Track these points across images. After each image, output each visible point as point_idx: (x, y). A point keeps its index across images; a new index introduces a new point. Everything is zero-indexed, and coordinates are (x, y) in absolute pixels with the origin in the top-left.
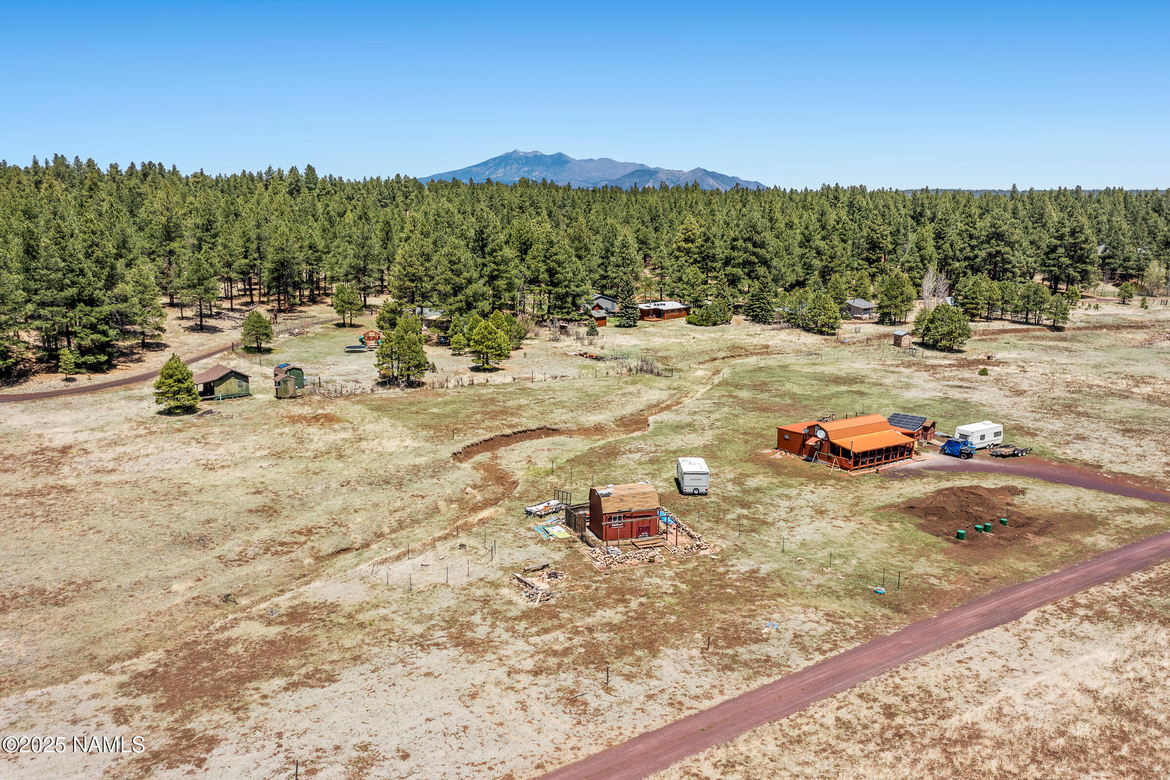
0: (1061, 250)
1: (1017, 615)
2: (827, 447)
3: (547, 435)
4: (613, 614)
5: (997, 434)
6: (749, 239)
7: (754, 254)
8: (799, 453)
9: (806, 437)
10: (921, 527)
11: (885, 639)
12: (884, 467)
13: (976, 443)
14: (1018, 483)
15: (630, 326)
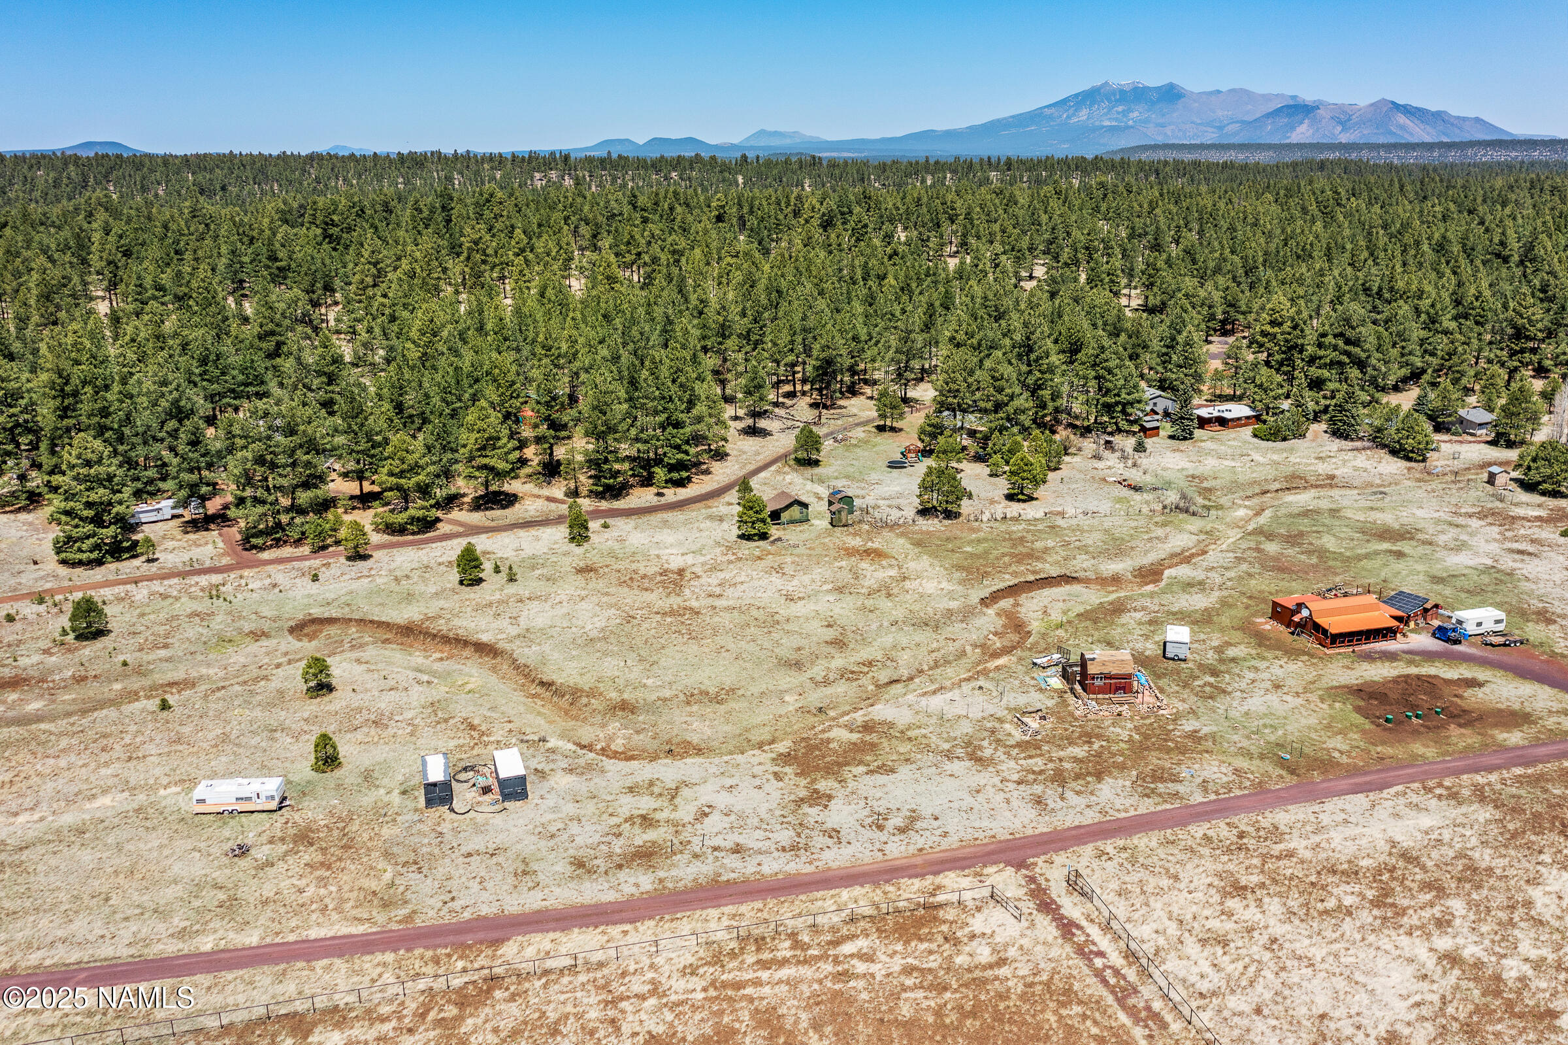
1: (1384, 787)
2: (1310, 625)
3: (1067, 583)
4: (1079, 751)
5: (1498, 622)
7: (1346, 353)
8: (1288, 626)
9: (1295, 612)
10: (1358, 709)
11: (1270, 791)
12: (1364, 647)
13: (1471, 628)
14: (1481, 674)
15: (1185, 439)
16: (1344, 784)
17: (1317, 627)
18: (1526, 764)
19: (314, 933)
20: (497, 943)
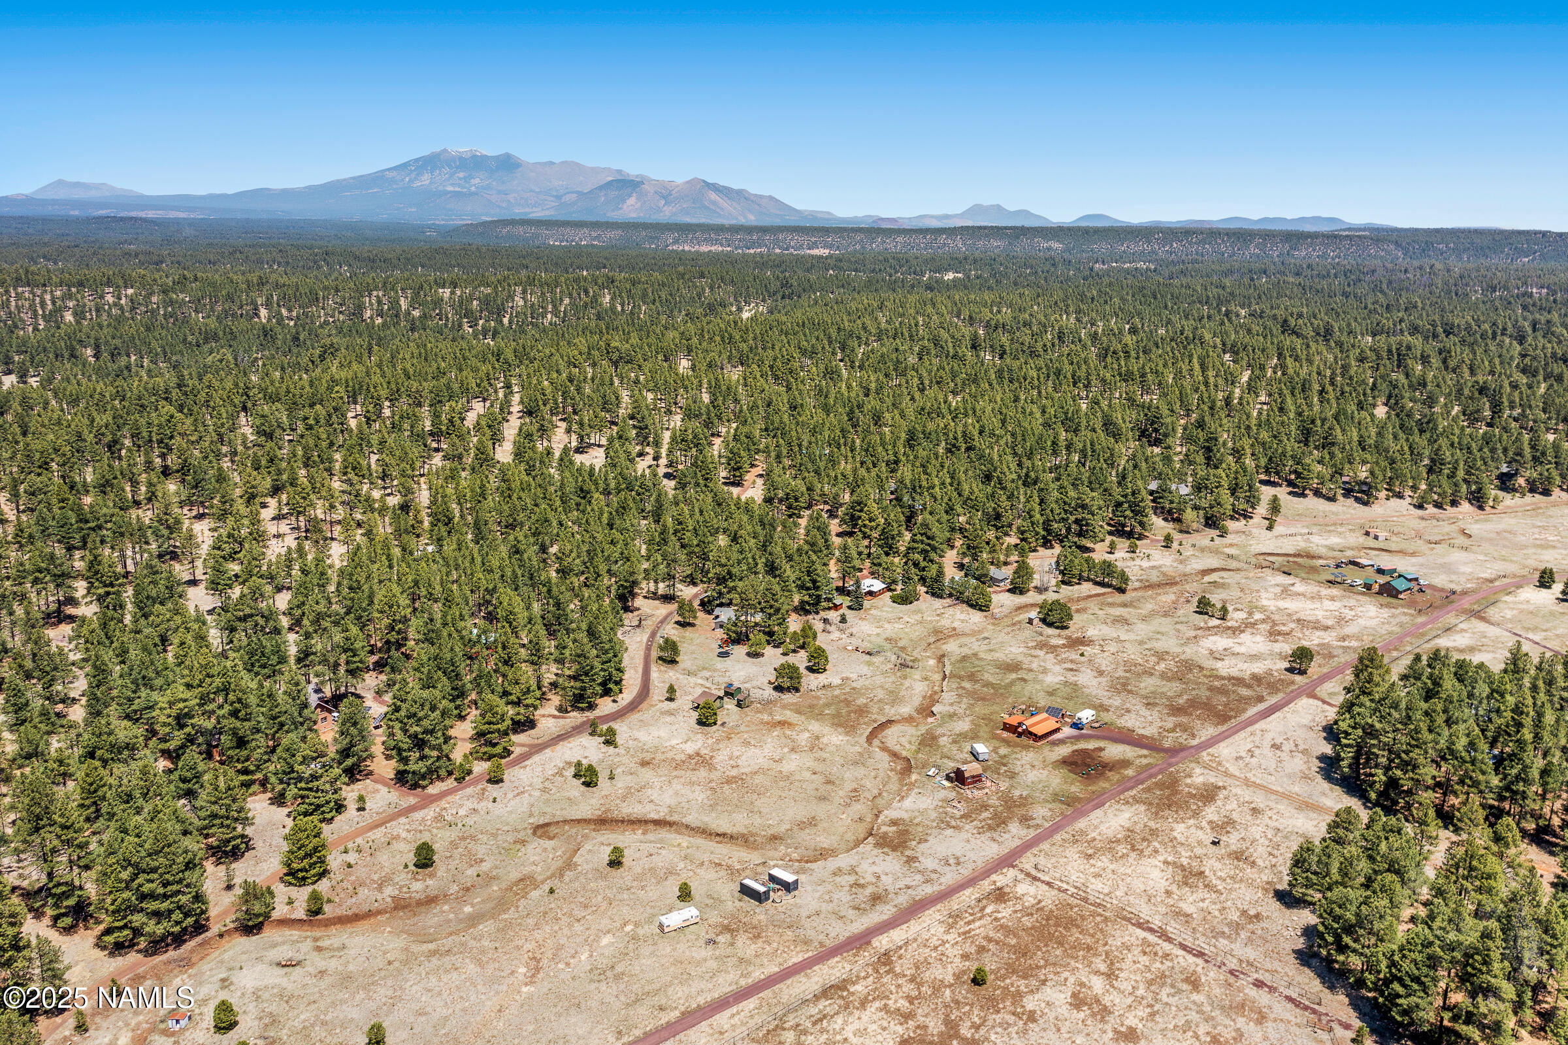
0: (1126, 505)
1: (1103, 804)
2: (1027, 732)
3: (893, 725)
4: (987, 815)
5: (1093, 716)
6: (924, 534)
7: (929, 545)
8: (1018, 735)
9: (1017, 727)
10: (1069, 771)
11: (1067, 815)
13: (1085, 721)
14: (1101, 744)
15: (859, 609)
16: (1089, 806)
17: (1031, 733)
18: (1142, 783)
19: (796, 960)
20: (869, 943)
